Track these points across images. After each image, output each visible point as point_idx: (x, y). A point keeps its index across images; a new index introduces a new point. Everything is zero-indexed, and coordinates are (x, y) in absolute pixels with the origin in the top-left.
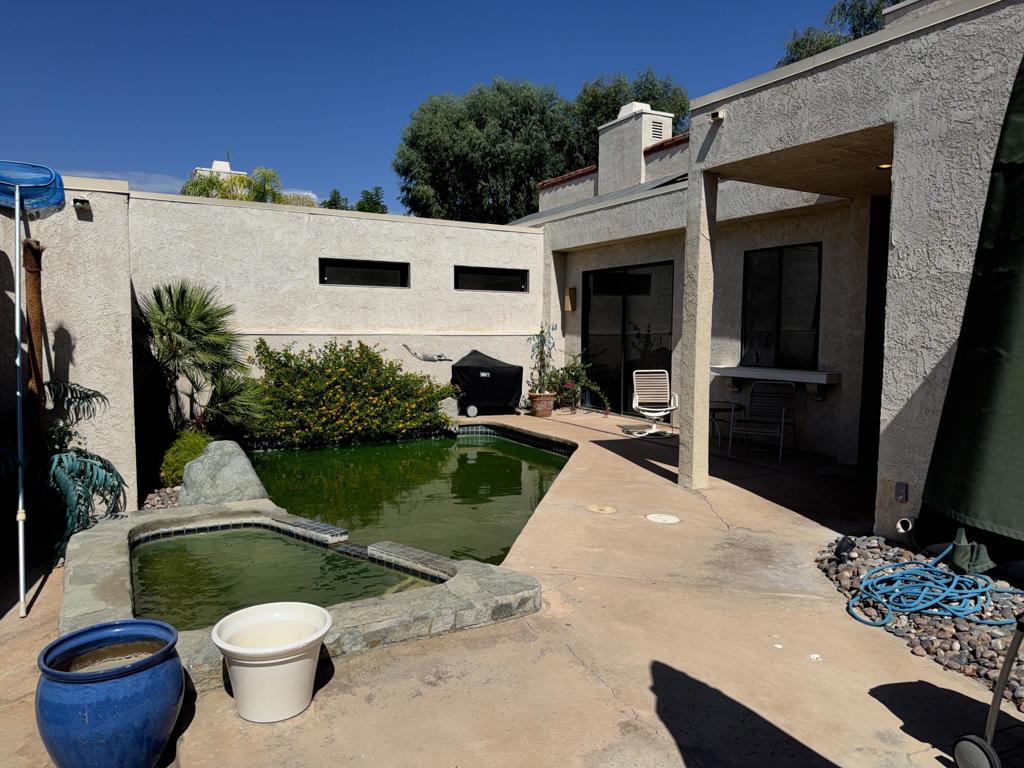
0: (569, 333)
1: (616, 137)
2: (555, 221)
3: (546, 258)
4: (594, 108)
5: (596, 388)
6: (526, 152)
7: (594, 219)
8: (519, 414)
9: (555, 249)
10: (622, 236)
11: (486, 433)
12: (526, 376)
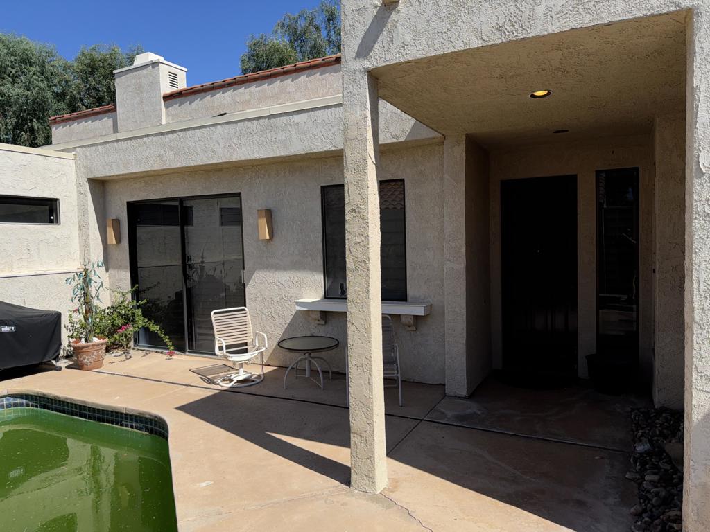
0: (114, 268)
1: (133, 81)
2: (89, 146)
3: (79, 185)
4: (92, 68)
5: (155, 328)
6: (27, 97)
7: (140, 145)
8: (59, 369)
9: (91, 176)
10: (179, 165)
11: (16, 405)
12: (65, 321)
